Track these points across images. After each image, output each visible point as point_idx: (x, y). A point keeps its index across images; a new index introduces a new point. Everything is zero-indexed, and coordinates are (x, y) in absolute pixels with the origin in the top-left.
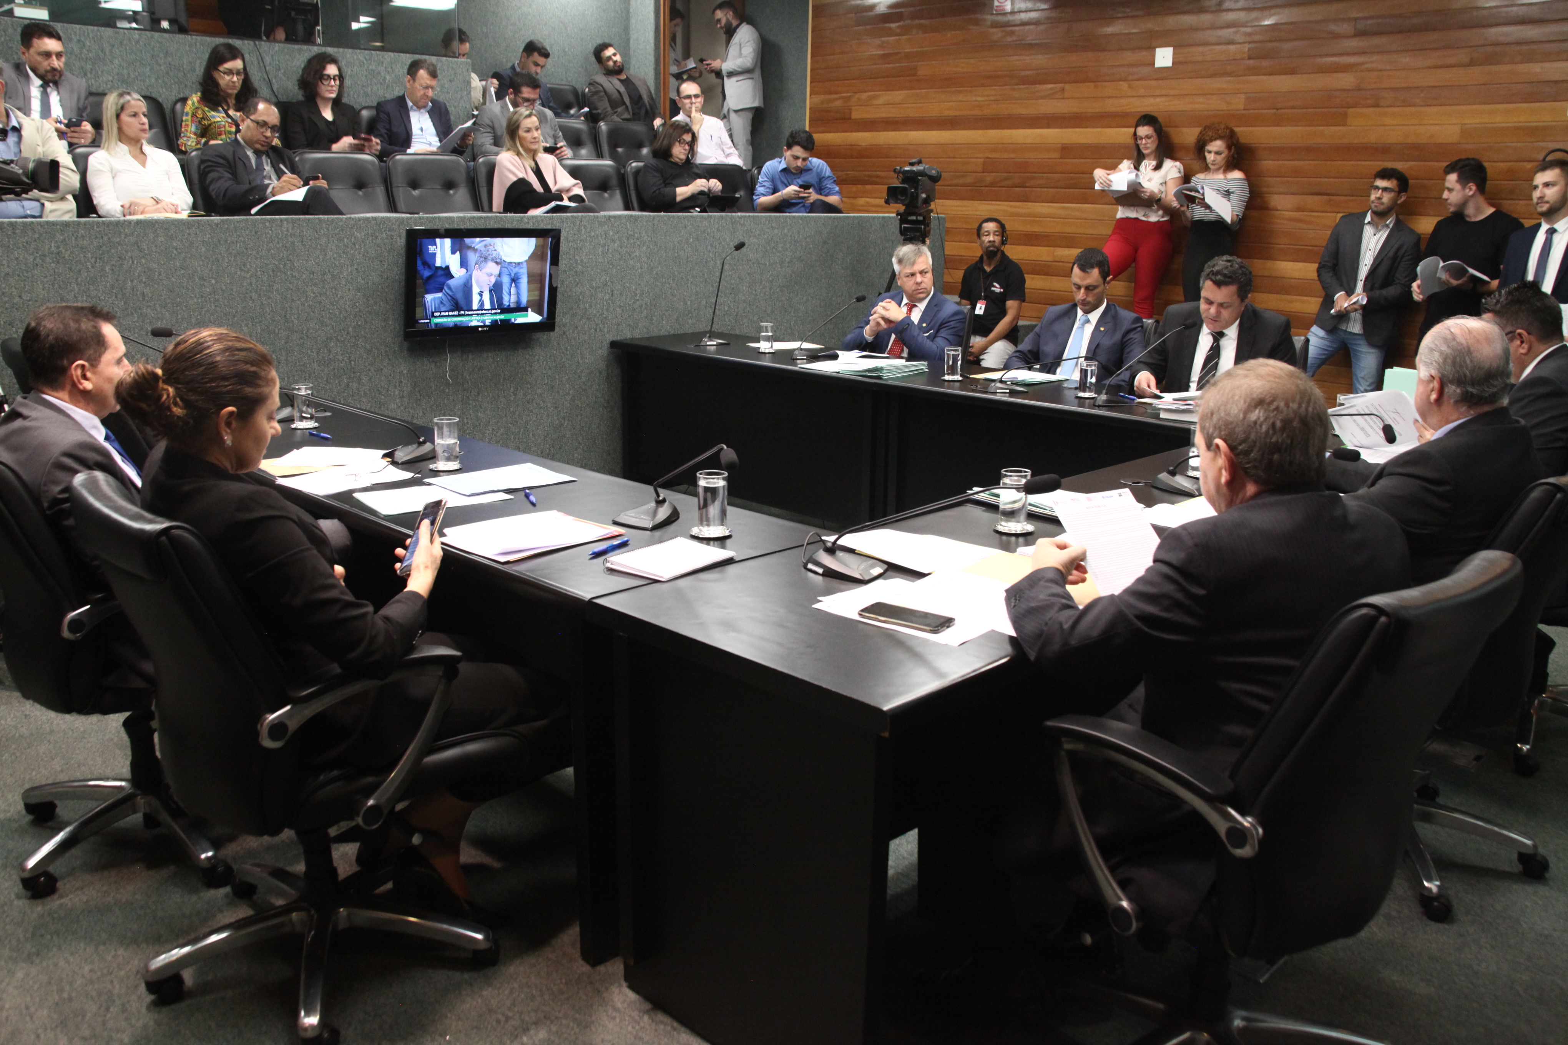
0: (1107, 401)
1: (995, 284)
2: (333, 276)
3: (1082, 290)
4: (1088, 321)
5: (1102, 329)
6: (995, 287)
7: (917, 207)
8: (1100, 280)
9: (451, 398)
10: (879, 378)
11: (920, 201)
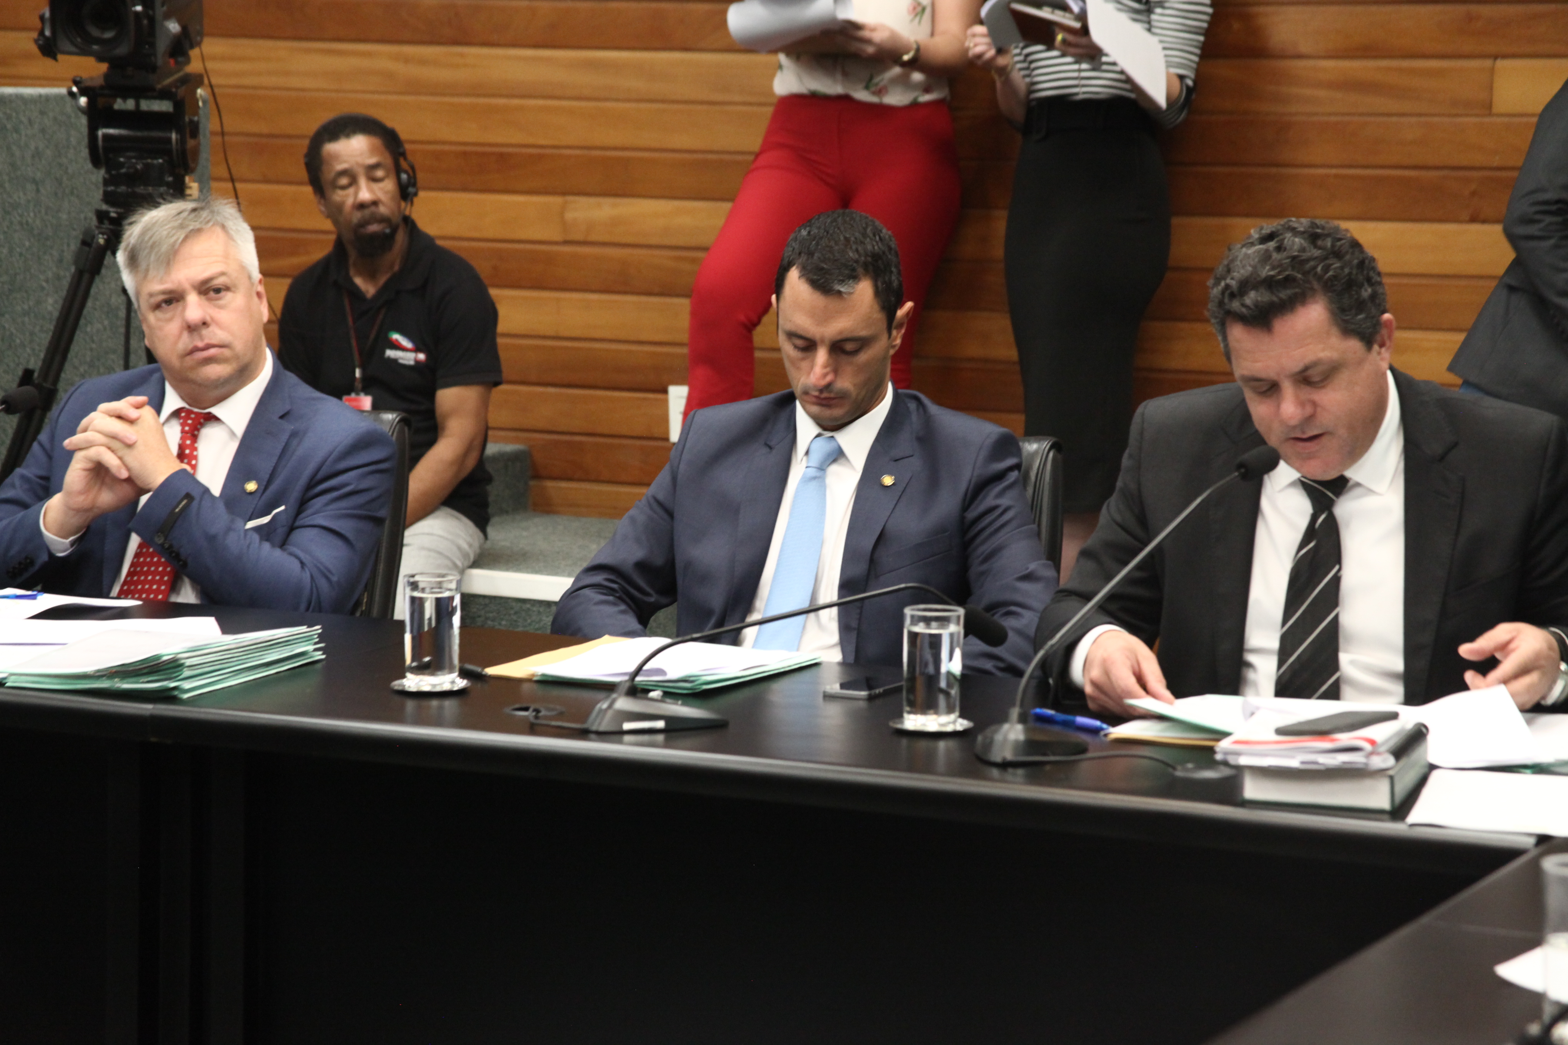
0: (1030, 745)
1: (396, 337)
3: (822, 356)
4: (838, 455)
5: (888, 480)
6: (397, 346)
7: (153, 68)
8: (879, 316)
10: (167, 696)
11: (162, 45)
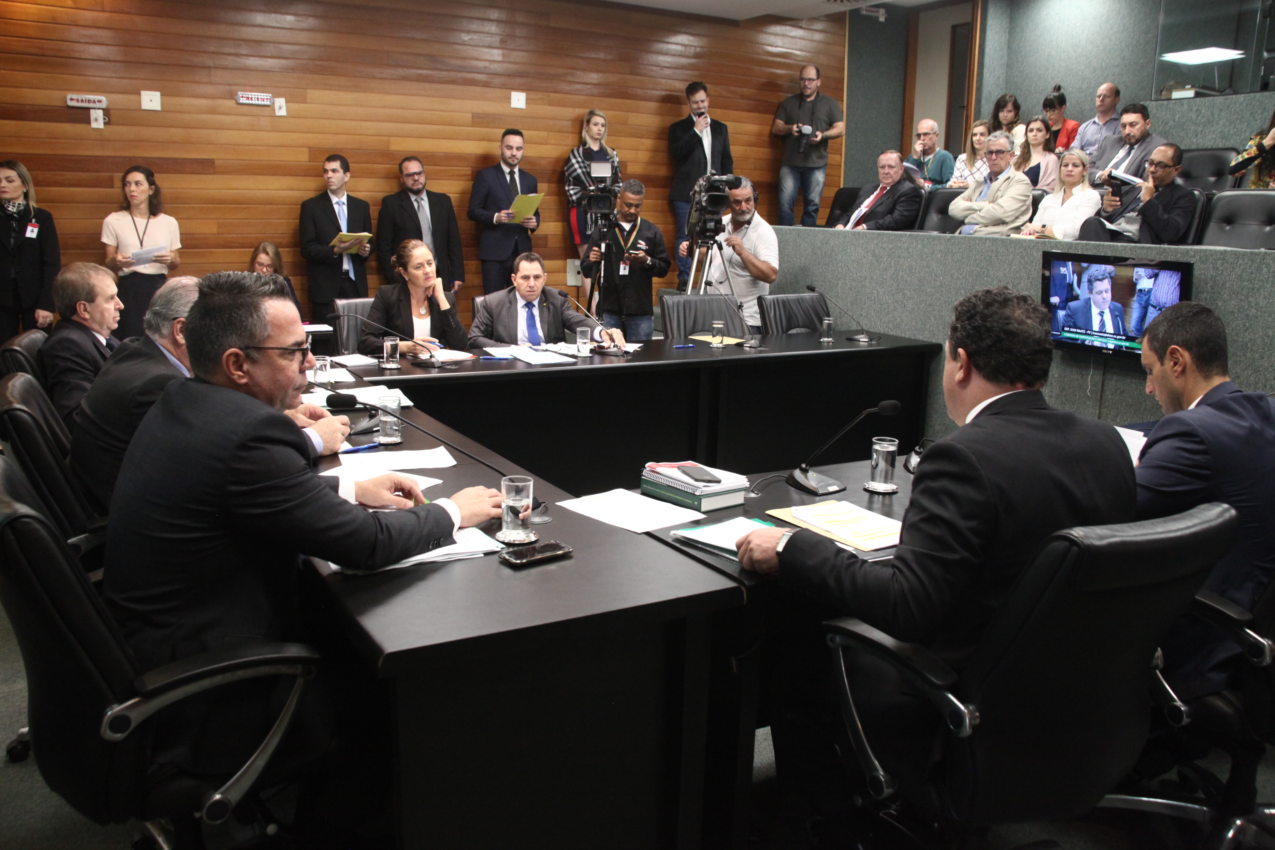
2: (1013, 285)
9: (1091, 411)
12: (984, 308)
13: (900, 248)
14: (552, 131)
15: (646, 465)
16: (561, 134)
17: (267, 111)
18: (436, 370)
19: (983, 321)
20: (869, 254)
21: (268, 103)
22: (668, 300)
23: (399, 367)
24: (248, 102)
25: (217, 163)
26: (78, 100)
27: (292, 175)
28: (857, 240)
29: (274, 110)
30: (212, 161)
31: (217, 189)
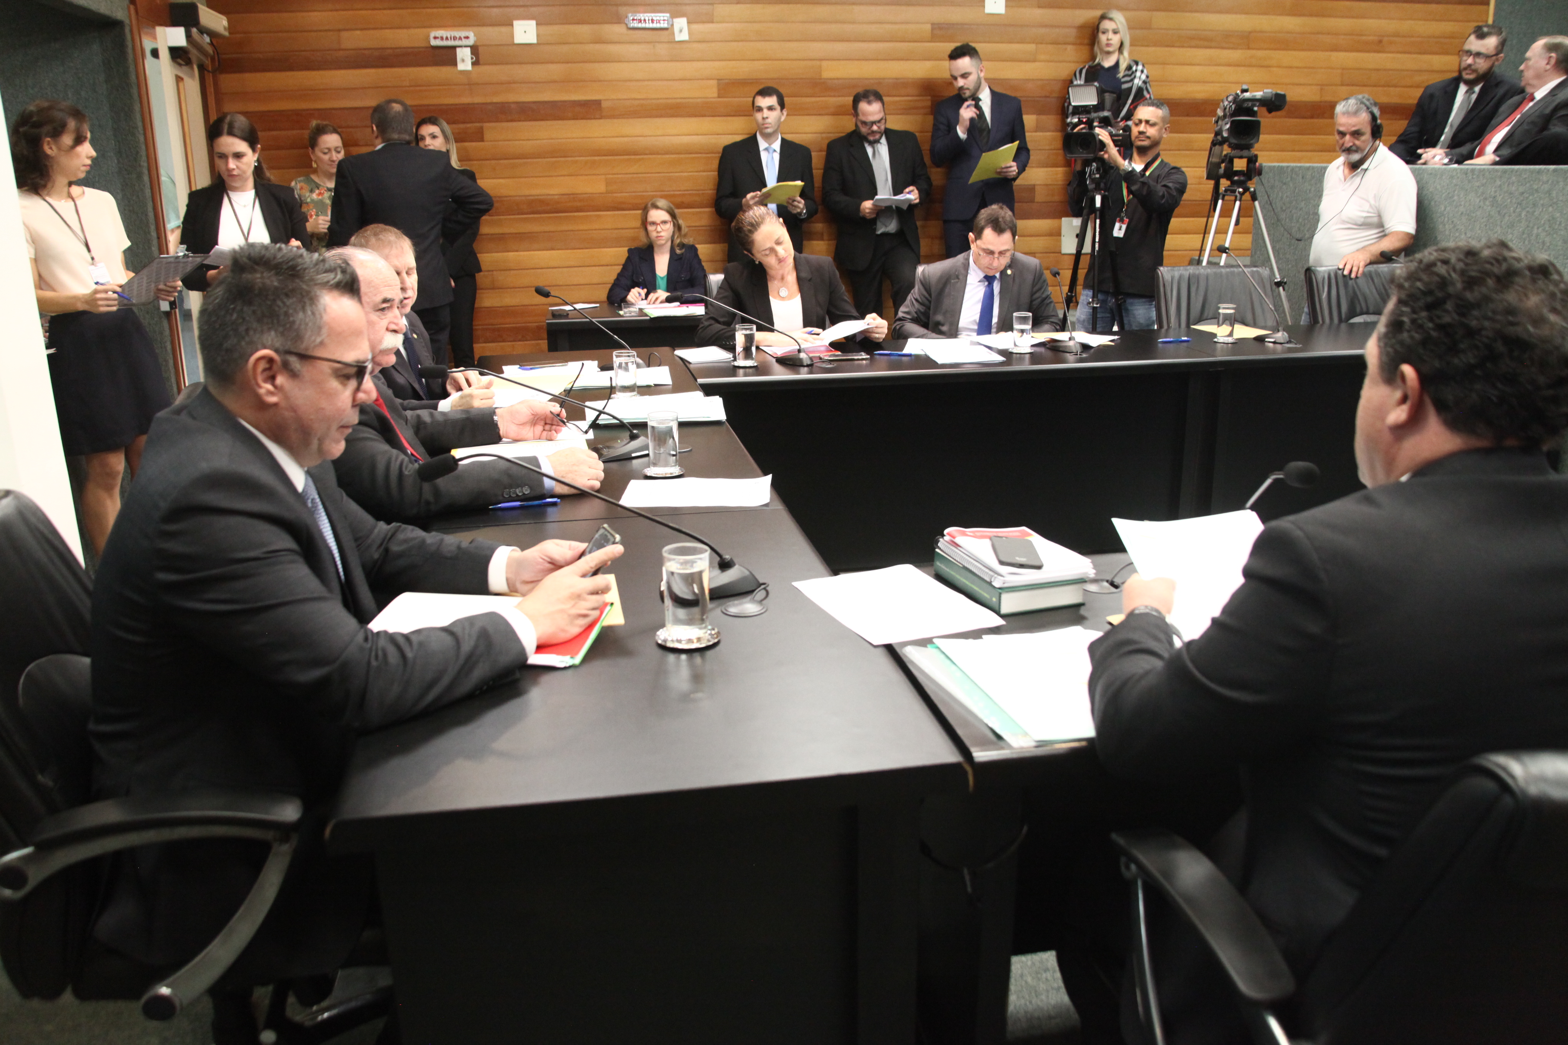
12: (1464, 289)
13: (1537, 191)
14: (1041, 43)
15: (946, 532)
16: (1055, 46)
17: (664, 35)
18: (806, 369)
19: (1459, 314)
20: (1487, 203)
21: (666, 26)
22: (1165, 274)
23: (756, 364)
24: (640, 25)
25: (604, 105)
26: (442, 38)
27: (695, 116)
28: (1469, 181)
29: (673, 34)
30: (598, 103)
31: (603, 137)
